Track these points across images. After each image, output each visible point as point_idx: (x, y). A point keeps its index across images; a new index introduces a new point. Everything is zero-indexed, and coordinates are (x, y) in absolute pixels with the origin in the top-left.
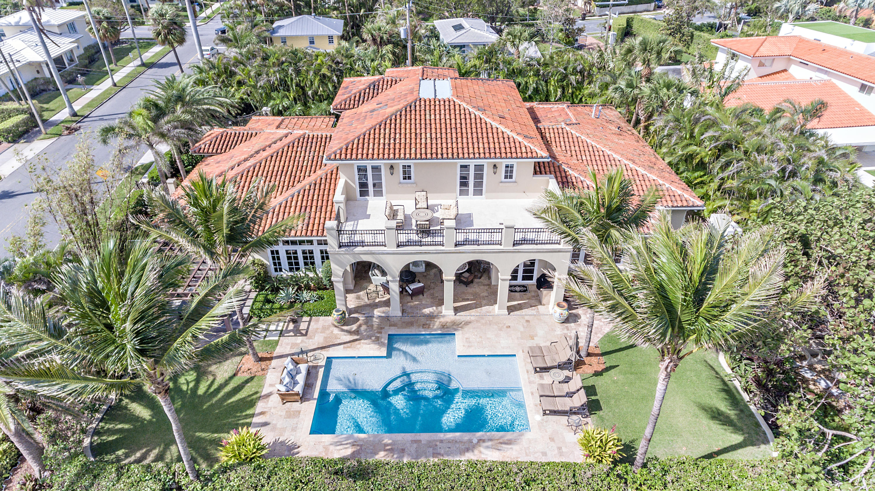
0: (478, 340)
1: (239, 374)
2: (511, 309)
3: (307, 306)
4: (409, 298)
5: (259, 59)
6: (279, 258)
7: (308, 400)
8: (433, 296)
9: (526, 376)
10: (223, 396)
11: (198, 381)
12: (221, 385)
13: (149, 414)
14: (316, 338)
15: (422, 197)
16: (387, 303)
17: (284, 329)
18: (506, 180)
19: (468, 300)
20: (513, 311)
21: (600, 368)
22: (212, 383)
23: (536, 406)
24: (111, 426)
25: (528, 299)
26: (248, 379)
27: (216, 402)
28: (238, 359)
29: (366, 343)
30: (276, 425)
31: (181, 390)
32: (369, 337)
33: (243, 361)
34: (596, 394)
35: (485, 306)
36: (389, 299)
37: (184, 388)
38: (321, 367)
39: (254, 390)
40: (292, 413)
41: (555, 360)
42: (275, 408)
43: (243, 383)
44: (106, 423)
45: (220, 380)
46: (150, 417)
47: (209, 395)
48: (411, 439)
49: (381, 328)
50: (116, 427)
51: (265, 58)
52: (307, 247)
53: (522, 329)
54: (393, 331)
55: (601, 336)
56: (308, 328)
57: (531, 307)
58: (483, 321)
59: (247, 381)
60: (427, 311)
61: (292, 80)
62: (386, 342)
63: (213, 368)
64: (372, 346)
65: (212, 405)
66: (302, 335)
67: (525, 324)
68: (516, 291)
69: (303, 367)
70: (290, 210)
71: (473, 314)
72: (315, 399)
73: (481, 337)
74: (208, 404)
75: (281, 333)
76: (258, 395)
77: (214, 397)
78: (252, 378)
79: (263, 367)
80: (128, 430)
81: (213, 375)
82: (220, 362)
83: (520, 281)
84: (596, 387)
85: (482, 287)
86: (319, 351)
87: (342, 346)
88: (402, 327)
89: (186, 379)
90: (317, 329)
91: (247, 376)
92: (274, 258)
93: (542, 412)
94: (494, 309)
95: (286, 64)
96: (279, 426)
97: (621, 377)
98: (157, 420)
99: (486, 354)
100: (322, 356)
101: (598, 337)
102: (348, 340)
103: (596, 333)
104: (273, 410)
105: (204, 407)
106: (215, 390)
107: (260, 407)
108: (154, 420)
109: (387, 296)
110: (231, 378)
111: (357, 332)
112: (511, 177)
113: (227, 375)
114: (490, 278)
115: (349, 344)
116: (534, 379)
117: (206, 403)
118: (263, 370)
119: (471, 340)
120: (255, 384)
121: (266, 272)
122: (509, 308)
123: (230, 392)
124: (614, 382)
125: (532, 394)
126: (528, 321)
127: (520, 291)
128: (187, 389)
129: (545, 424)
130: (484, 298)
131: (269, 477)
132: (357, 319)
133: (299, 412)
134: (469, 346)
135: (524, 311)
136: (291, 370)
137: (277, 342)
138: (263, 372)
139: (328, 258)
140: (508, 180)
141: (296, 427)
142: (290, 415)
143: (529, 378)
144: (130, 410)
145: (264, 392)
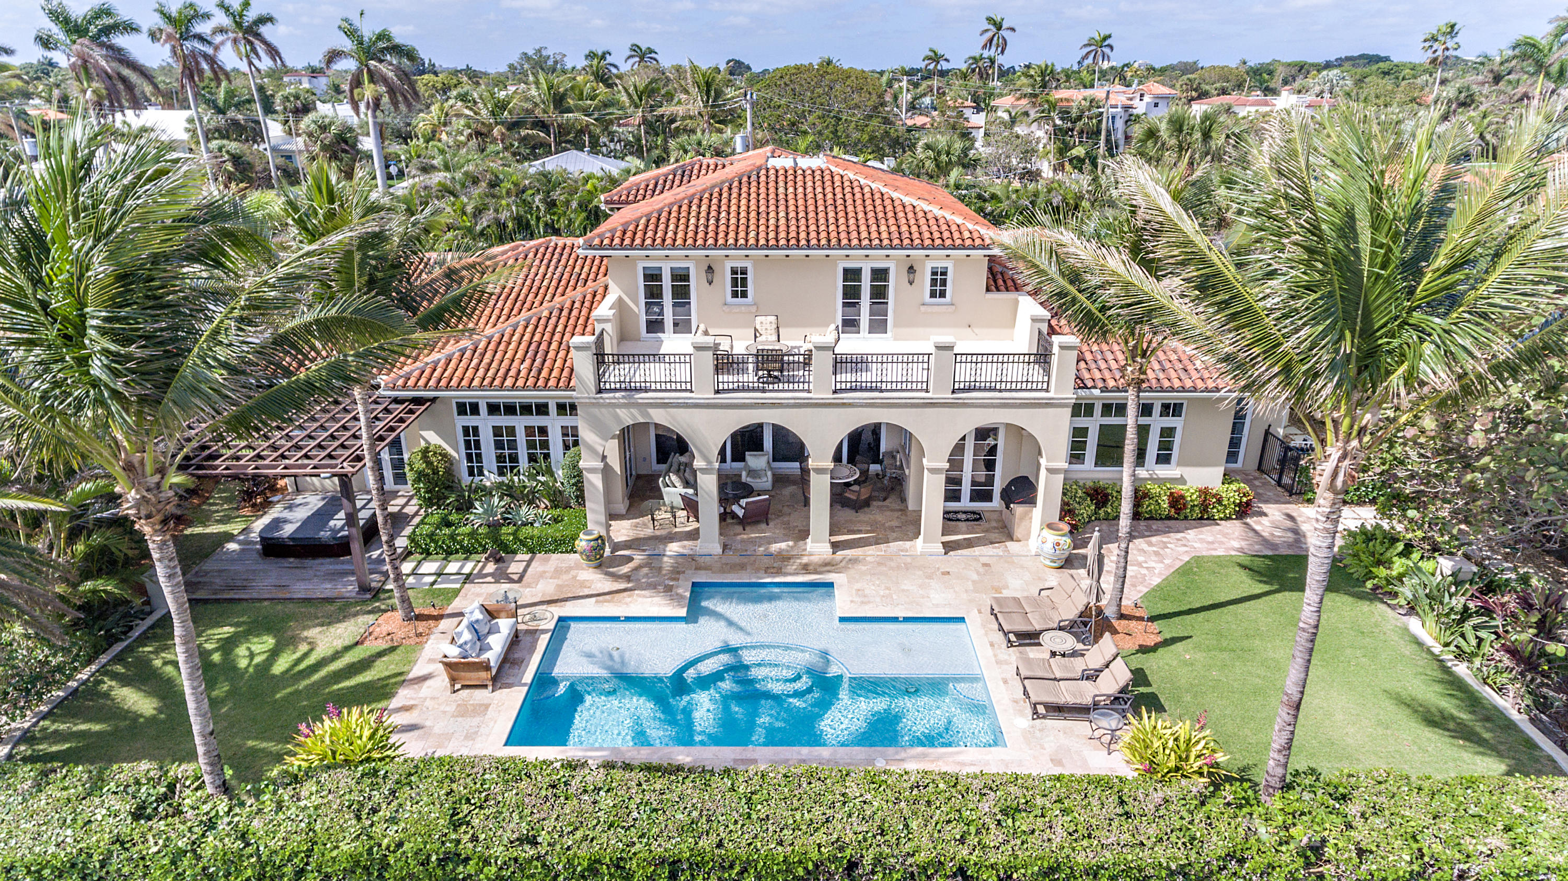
0: (882, 593)
1: (367, 643)
2: (948, 547)
3: (526, 531)
4: (739, 529)
5: (484, 184)
6: (478, 445)
7: (509, 686)
8: (787, 526)
9: (989, 652)
10: (323, 678)
11: (274, 654)
12: (323, 659)
13: (155, 705)
14: (539, 586)
15: (768, 326)
16: (694, 535)
17: (475, 572)
18: (933, 300)
19: (860, 532)
20: (954, 549)
21: (1151, 641)
22: (306, 655)
23: (1016, 702)
24: (62, 727)
25: (983, 531)
26: (385, 650)
27: (306, 687)
28: (370, 618)
29: (644, 597)
30: (431, 728)
31: (235, 668)
32: (652, 586)
33: (380, 621)
34: (1149, 684)
35: (896, 540)
36: (697, 530)
37: (243, 663)
38: (544, 631)
39: (393, 669)
40: (470, 708)
41: (1051, 619)
42: (433, 698)
43: (372, 656)
44: (54, 722)
45: (322, 650)
46: (155, 712)
47: (292, 676)
48: (733, 756)
49: (678, 573)
50: (75, 729)
51: (493, 185)
52: (536, 421)
53: (975, 577)
54: (702, 578)
55: (1145, 590)
56: (525, 571)
57: (992, 543)
58: (893, 564)
59: (380, 654)
60: (775, 547)
61: (538, 218)
62: (688, 594)
63: (312, 633)
64: (657, 600)
65: (297, 692)
66: (512, 581)
67: (981, 570)
68: (958, 520)
69: (505, 624)
70: (507, 347)
71: (870, 552)
72: (525, 685)
73: (888, 588)
74: (289, 690)
75: (468, 578)
76: (402, 678)
77: (304, 678)
78: (393, 649)
79: (420, 630)
80: (98, 734)
81: (309, 643)
82: (330, 624)
83: (965, 503)
84: (1147, 672)
85: (888, 513)
86: (544, 607)
87: (593, 599)
88: (722, 571)
89: (249, 649)
90: (545, 572)
91: (382, 645)
92: (468, 444)
93: (1029, 711)
94: (914, 546)
95: (530, 192)
96: (436, 730)
97: (1199, 656)
98: (168, 716)
99: (901, 614)
100: (548, 615)
101: (1140, 592)
102: (606, 590)
103: (1134, 585)
104: (428, 703)
105: (278, 696)
106: (309, 667)
107: (403, 696)
108: (163, 716)
109: (693, 525)
110: (347, 649)
111: (627, 578)
112: (943, 294)
113: (339, 644)
114: (903, 500)
115: (607, 597)
116: (1006, 657)
117: (284, 688)
118: (419, 635)
119: (867, 592)
120: (397, 658)
121: (449, 472)
122: (945, 544)
123: (341, 670)
124: (1185, 663)
125: (1005, 682)
126: (986, 565)
127: (967, 520)
128: (249, 665)
129: (1038, 734)
130: (892, 529)
131: (393, 792)
132: (630, 559)
133: (487, 706)
134: (862, 602)
135: (977, 551)
136: (477, 621)
137: (456, 592)
138: (420, 639)
139: (576, 443)
140: (938, 300)
141: (476, 733)
142: (463, 711)
143: (995, 656)
144: (113, 700)
145: (416, 672)
